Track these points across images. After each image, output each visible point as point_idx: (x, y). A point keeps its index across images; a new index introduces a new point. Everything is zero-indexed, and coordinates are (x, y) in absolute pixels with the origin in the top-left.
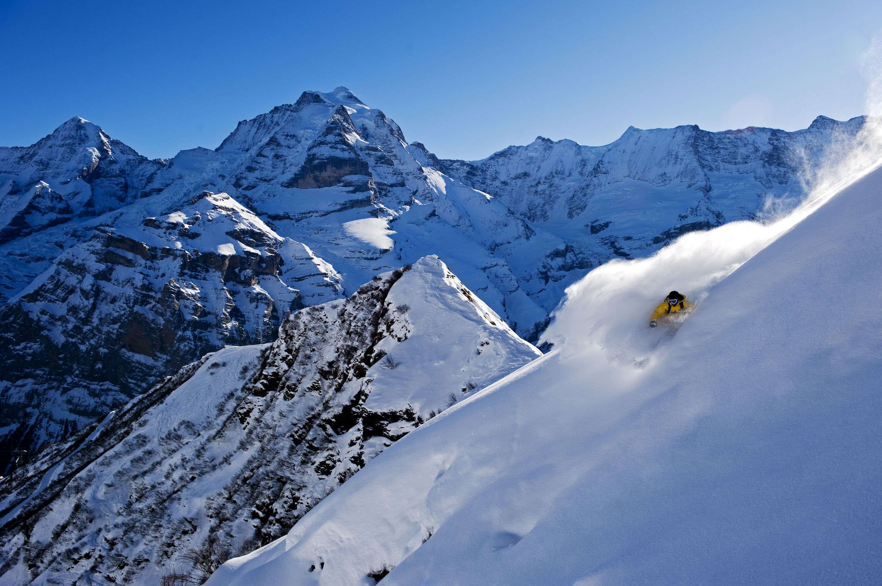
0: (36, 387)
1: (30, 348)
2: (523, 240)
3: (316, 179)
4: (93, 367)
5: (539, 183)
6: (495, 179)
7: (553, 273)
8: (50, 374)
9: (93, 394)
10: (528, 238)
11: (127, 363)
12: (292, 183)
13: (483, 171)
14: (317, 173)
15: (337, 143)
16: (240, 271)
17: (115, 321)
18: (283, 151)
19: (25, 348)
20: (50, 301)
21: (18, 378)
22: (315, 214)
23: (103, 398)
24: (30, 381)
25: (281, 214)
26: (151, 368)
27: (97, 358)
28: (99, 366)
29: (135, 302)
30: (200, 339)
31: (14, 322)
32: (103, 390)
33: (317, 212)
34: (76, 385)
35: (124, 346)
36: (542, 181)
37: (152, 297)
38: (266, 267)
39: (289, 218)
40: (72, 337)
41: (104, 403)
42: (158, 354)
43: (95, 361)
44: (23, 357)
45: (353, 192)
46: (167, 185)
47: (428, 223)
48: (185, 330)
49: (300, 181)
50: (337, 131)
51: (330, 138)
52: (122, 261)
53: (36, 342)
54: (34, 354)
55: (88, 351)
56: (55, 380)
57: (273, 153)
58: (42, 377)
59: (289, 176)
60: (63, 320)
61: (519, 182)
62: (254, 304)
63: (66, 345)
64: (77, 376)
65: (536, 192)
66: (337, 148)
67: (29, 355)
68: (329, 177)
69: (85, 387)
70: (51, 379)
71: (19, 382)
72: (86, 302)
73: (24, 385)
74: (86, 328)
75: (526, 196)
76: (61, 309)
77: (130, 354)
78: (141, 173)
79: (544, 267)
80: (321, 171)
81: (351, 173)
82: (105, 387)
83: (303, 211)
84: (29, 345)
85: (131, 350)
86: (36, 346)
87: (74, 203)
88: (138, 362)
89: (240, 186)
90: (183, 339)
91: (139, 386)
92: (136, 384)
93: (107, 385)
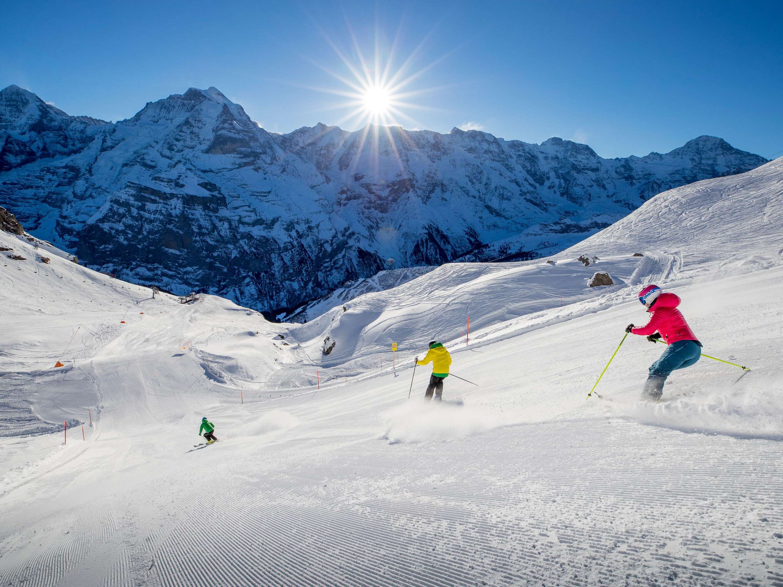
0: (116, 267)
1: (108, 248)
2: (326, 184)
3: (222, 149)
4: (147, 256)
5: (321, 149)
6: (297, 145)
7: (342, 202)
8: (122, 261)
9: (149, 270)
10: (328, 183)
11: (166, 253)
12: (207, 151)
13: (290, 140)
14: (222, 146)
15: (231, 128)
16: (210, 205)
17: (156, 233)
18: (196, 130)
19: (105, 248)
20: (112, 222)
21: (104, 264)
22: (225, 170)
23: (155, 272)
24: (110, 265)
25: (208, 169)
26: (180, 256)
27: (149, 252)
28: (151, 256)
29: (166, 223)
30: (204, 241)
31: (95, 234)
32: (155, 268)
33: (226, 169)
34: (138, 266)
35: (163, 245)
36: (323, 148)
37: (173, 220)
38: (221, 202)
39: (212, 171)
40: (133, 241)
41: (157, 274)
42: (181, 249)
43: (148, 254)
44: (105, 252)
45: (243, 158)
46: (117, 144)
47: (283, 175)
48: (196, 236)
49: (213, 150)
50: (230, 122)
51: (226, 125)
52: (149, 200)
53: (109, 244)
54: (110, 251)
55: (143, 249)
56: (125, 264)
57: (189, 131)
58: (118, 262)
59: (204, 147)
60: (124, 232)
61: (310, 148)
62: (222, 223)
63: (129, 245)
64: (138, 261)
65: (320, 154)
66: (231, 132)
67: (108, 251)
68: (229, 148)
69: (144, 266)
70: (123, 263)
71: (105, 266)
72: (137, 223)
73: (108, 267)
74: (140, 237)
75: (315, 156)
76: (120, 227)
77: (167, 249)
78: (74, 129)
79: (339, 199)
80: (224, 145)
81: (241, 147)
82: (156, 266)
83: (219, 168)
84: (107, 246)
85: (167, 247)
86: (110, 247)
87: (34, 148)
88: (172, 253)
89: (173, 150)
90: (196, 241)
91: (175, 265)
92: (172, 264)
93: (156, 265)
